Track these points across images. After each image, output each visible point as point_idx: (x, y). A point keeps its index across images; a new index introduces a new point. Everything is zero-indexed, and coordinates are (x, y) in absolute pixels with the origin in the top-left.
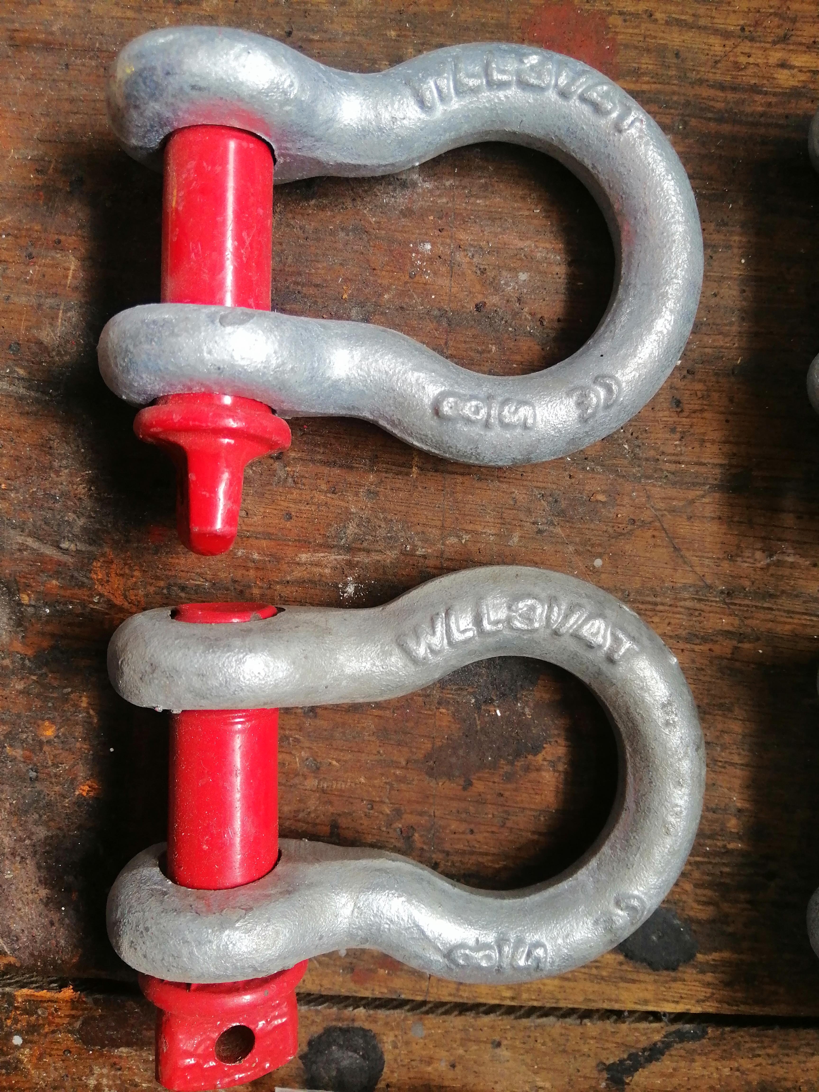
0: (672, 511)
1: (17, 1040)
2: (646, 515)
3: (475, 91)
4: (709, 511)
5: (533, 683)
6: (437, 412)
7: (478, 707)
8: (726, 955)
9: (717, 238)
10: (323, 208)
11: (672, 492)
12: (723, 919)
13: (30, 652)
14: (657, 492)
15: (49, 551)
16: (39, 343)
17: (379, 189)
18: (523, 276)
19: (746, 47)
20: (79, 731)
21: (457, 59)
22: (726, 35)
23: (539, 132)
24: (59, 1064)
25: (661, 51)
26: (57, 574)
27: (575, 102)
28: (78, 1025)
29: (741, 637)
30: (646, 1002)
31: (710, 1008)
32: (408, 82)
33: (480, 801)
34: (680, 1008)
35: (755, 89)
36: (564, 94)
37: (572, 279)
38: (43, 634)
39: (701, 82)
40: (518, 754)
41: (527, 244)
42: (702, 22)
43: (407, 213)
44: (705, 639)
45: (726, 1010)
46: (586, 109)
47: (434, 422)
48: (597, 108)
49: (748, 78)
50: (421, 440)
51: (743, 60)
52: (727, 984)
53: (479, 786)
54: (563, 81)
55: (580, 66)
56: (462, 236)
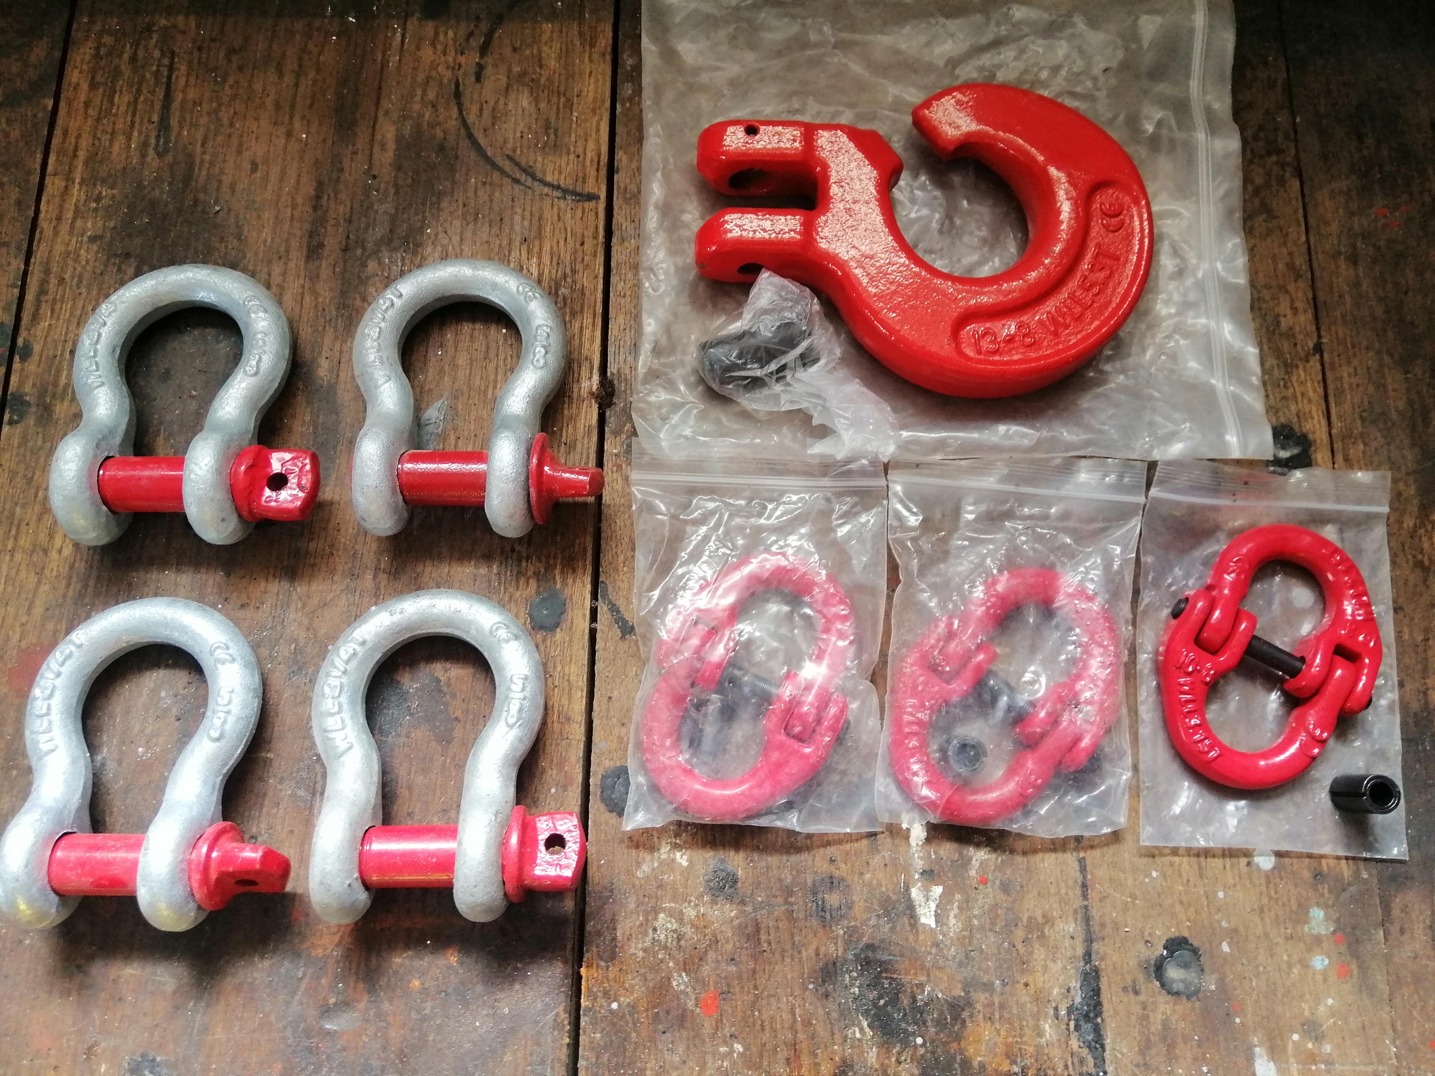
0: (304, 606)
1: (615, 1006)
2: (306, 622)
3: (50, 723)
4: (305, 588)
5: (398, 682)
6: (218, 740)
7: (412, 715)
8: (557, 572)
9: (153, 586)
10: (111, 813)
11: (293, 608)
12: (537, 574)
13: (366, 997)
14: (292, 616)
15: (304, 985)
16: (175, 992)
17: (104, 779)
18: (163, 694)
19: (47, 572)
20: (417, 963)
21: (32, 733)
22: (39, 582)
23: (79, 688)
24: (630, 976)
25: (44, 618)
26: (318, 979)
27: (62, 669)
28: (603, 964)
29: (377, 569)
30: (584, 615)
31: (588, 580)
32: (41, 758)
33: (466, 712)
34: (588, 596)
35: (71, 567)
36: (58, 675)
37: (167, 666)
38: (355, 988)
39: (64, 596)
40: (440, 691)
41: (145, 692)
42: (30, 596)
43: (120, 762)
44: (378, 589)
45: (589, 570)
46: (68, 663)
47: (224, 742)
48: (69, 657)
49: (65, 571)
50: (236, 749)
51: (54, 574)
52: (574, 571)
53: (458, 713)
54: (51, 675)
55: (44, 667)
56: (136, 729)
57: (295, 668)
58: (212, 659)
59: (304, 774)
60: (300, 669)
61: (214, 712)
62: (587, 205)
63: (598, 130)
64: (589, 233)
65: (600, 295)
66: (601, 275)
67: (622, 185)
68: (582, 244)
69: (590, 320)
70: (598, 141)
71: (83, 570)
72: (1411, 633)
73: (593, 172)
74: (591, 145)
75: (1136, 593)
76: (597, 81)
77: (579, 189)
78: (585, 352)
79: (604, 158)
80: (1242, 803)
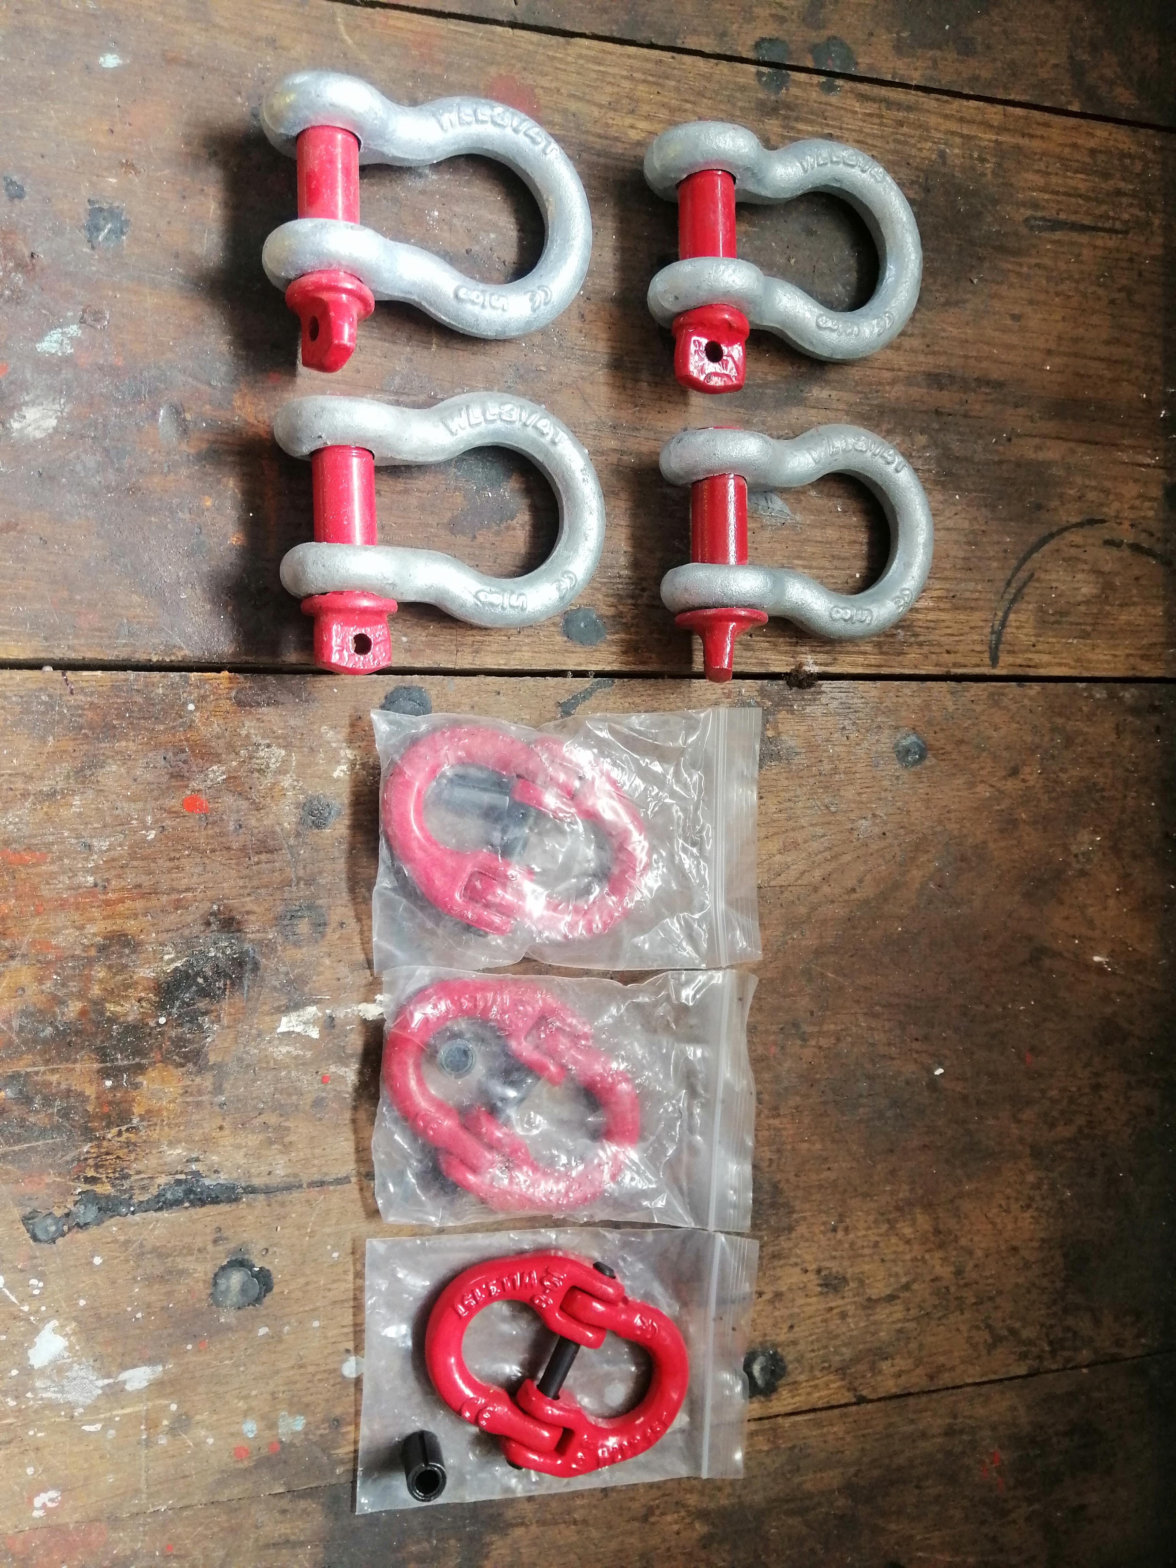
0: (582, 378)
1: (191, 707)
2: (569, 380)
3: (469, 124)
4: (602, 379)
5: (510, 477)
6: (456, 296)
7: (477, 491)
8: (623, 636)
9: (599, 222)
10: (372, 185)
11: (582, 367)
12: (620, 615)
13: (192, 451)
14: (573, 367)
15: (203, 387)
16: (192, 253)
17: (406, 176)
18: (492, 236)
19: (611, 114)
20: (228, 503)
21: (459, 105)
22: (601, 106)
23: (502, 151)
24: (221, 722)
25: (565, 112)
26: (210, 402)
27: (521, 135)
28: (233, 694)
29: (623, 452)
30: (580, 664)
31: (615, 667)
32: (434, 115)
33: (482, 547)
34: (599, 668)
35: (616, 139)
36: (516, 131)
37: (521, 240)
38: (202, 439)
39: (587, 132)
40: (501, 521)
41: (494, 217)
42: (588, 97)
43: (423, 192)
44: (602, 453)
45: (625, 668)
46: (527, 140)
47: (454, 302)
48: (534, 141)
49: (613, 132)
50: (446, 315)
51: (610, 122)
52: (624, 653)
53: (480, 539)
54: (515, 124)
55: (523, 116)
56: (456, 209)
57: (522, 372)
58: (535, 288)
59: (416, 383)
60: (521, 377)
61: (483, 291)
62: (987, 655)
63: (1060, 665)
64: (959, 659)
65: (898, 671)
66: (917, 672)
67: (1007, 691)
68: (948, 652)
69: (873, 662)
70: (1049, 665)
71: (614, 150)
72: (583, 1506)
73: (1019, 661)
74: (1045, 658)
75: (616, 1225)
76: (1108, 662)
77: (1001, 647)
78: (841, 657)
79: (1032, 672)
80: (409, 1343)
